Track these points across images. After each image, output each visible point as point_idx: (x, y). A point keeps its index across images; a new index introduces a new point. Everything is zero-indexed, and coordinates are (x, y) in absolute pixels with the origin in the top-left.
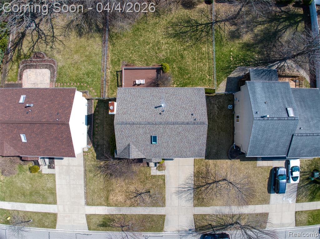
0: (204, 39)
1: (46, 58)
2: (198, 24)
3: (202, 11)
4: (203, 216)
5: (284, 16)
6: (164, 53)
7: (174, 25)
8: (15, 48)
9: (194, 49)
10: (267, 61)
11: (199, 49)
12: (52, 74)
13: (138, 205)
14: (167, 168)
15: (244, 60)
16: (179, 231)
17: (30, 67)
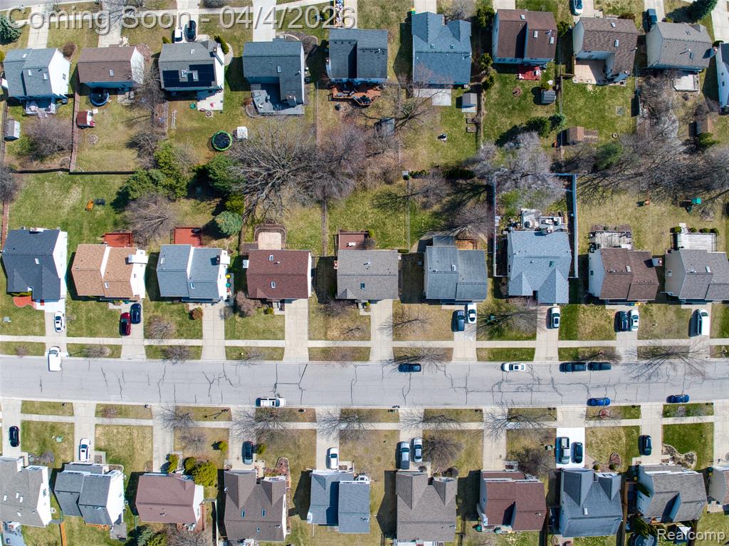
0: (402, 209)
1: (277, 224)
2: (397, 197)
3: (400, 186)
4: (400, 349)
5: (469, 188)
6: (370, 221)
7: (378, 198)
8: (249, 214)
9: (393, 218)
10: (451, 227)
11: (397, 217)
12: (283, 236)
13: (350, 339)
14: (372, 309)
15: (433, 226)
16: (381, 361)
17: (264, 230)
